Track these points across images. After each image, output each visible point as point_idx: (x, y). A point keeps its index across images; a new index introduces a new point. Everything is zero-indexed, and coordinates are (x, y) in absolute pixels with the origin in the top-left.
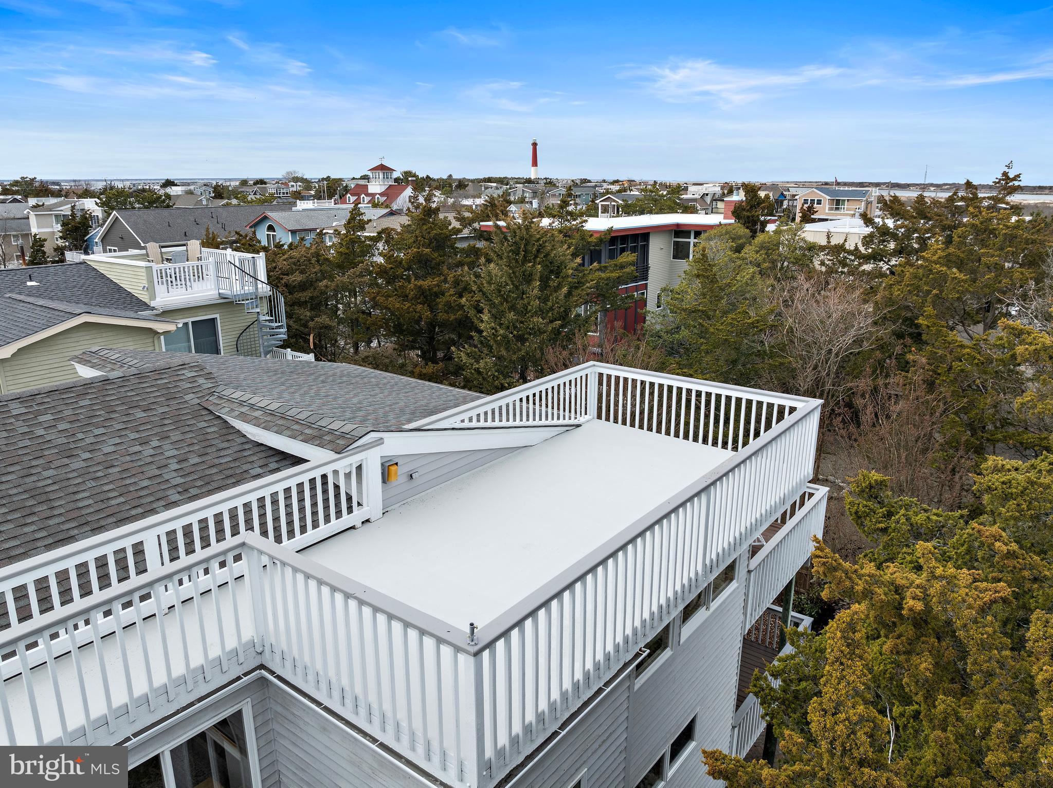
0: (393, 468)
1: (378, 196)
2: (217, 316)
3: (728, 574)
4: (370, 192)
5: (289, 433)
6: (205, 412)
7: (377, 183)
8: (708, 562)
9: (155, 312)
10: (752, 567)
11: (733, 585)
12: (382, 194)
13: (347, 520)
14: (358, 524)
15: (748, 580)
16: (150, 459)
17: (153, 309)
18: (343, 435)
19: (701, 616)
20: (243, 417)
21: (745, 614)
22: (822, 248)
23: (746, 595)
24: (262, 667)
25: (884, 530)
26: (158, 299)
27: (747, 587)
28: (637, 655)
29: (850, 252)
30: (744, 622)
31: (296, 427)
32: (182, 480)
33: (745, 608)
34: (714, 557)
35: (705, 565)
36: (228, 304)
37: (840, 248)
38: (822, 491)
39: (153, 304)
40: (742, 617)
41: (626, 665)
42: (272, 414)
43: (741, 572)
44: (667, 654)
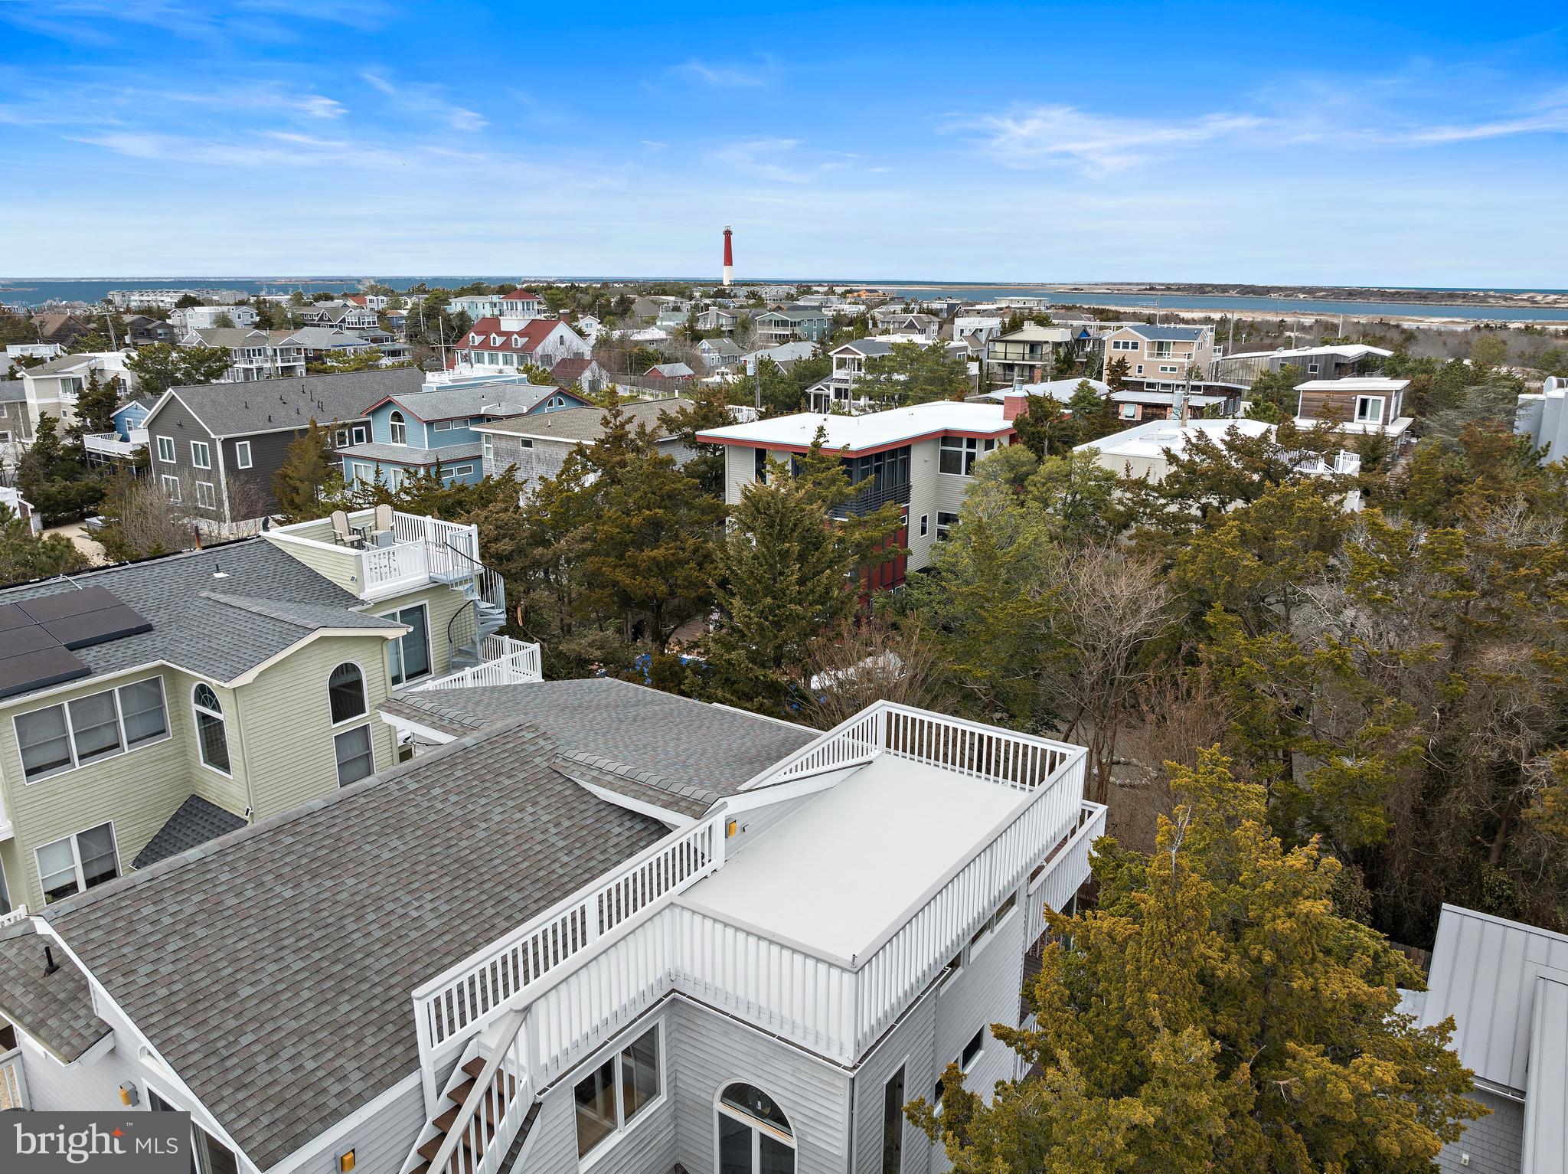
0: (733, 825)
1: (516, 336)
2: (426, 602)
3: (1011, 902)
4: (503, 329)
5: (647, 799)
6: (556, 775)
7: (514, 317)
8: (992, 898)
9: (366, 606)
10: (1030, 893)
11: (1014, 909)
12: (521, 334)
13: (702, 871)
14: (709, 874)
15: (1028, 904)
16: (532, 826)
17: (363, 602)
18: (696, 802)
19: (987, 938)
20: (595, 780)
21: (1026, 934)
22: (1120, 484)
23: (1027, 917)
24: (673, 991)
25: (1113, 879)
26: (367, 590)
27: (1027, 909)
28: (943, 972)
29: (1154, 489)
30: (1025, 942)
31: (650, 792)
32: (565, 843)
33: (1026, 929)
34: (997, 894)
35: (990, 901)
36: (438, 588)
37: (1141, 484)
38: (1101, 810)
39: (362, 597)
40: (1023, 938)
41: (935, 979)
42: (622, 778)
43: (1021, 899)
44: (959, 971)
